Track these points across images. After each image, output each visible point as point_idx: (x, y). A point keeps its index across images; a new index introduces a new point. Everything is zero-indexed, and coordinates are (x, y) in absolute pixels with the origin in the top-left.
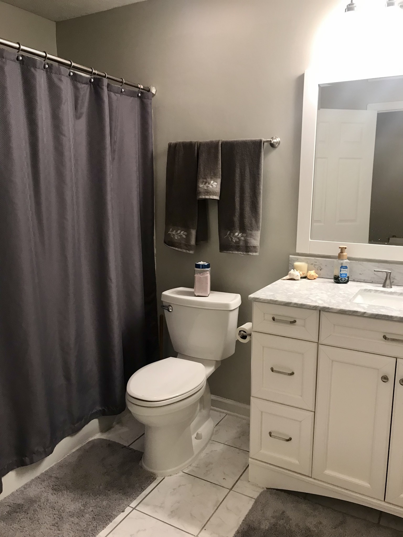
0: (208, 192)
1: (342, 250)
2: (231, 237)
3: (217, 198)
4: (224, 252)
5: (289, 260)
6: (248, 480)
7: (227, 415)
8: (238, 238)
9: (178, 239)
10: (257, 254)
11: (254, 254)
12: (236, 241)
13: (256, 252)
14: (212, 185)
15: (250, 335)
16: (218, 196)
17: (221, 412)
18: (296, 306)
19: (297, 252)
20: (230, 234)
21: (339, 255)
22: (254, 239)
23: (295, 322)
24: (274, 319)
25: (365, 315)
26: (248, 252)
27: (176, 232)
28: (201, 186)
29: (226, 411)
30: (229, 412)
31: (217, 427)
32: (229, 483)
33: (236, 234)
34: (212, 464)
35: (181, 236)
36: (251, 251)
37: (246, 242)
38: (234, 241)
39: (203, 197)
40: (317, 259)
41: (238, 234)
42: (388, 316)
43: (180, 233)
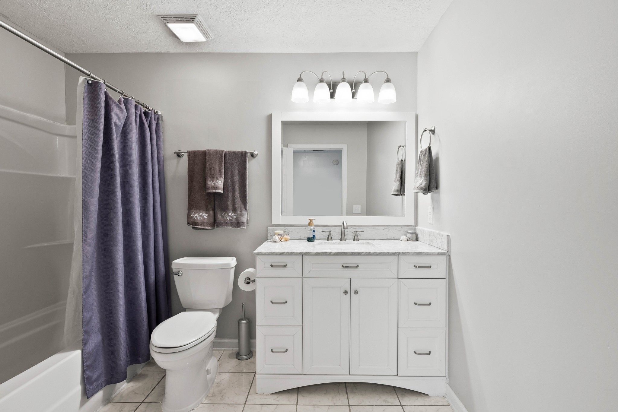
0: (215, 188)
1: (311, 221)
2: (226, 217)
3: (221, 192)
4: (220, 227)
5: (268, 230)
6: (256, 393)
7: (224, 352)
8: (231, 217)
9: (200, 220)
10: (245, 228)
11: (243, 227)
12: (230, 219)
13: (244, 226)
14: (217, 183)
15: (254, 281)
16: (222, 190)
17: (219, 350)
18: (287, 254)
19: (273, 224)
20: (225, 215)
21: (309, 224)
22: (243, 217)
23: (286, 265)
24: (272, 266)
25: (331, 254)
26: (239, 226)
27: (198, 214)
28: (209, 183)
29: (223, 349)
30: (225, 349)
31: (220, 362)
32: (242, 400)
33: (230, 214)
34: (225, 390)
35: (203, 217)
36: (242, 226)
37: (237, 219)
38: (228, 219)
39: (211, 191)
40: (286, 228)
41: (231, 214)
42: (344, 253)
43: (202, 215)
